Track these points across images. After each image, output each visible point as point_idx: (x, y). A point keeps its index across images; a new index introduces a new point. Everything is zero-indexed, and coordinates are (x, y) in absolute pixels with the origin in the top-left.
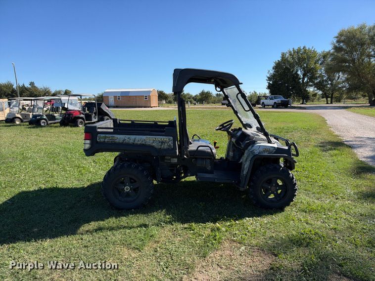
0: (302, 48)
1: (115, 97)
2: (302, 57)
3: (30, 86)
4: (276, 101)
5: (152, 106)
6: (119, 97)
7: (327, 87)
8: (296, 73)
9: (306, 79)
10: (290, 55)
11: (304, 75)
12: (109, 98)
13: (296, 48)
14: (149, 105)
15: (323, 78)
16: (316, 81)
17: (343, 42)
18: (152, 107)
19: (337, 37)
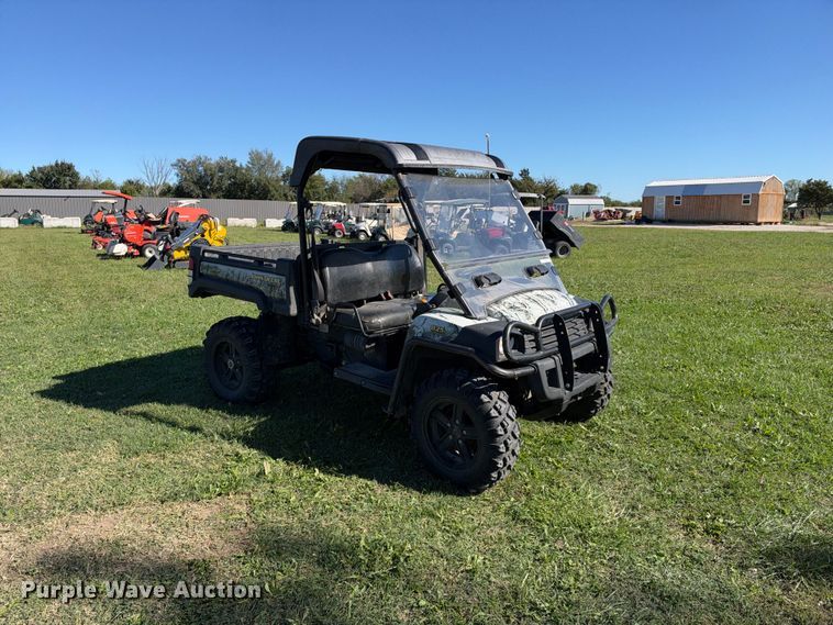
1: (669, 199)
3: (520, 178)
5: (759, 221)
6: (678, 198)
12: (656, 200)
14: (753, 219)
18: (760, 224)
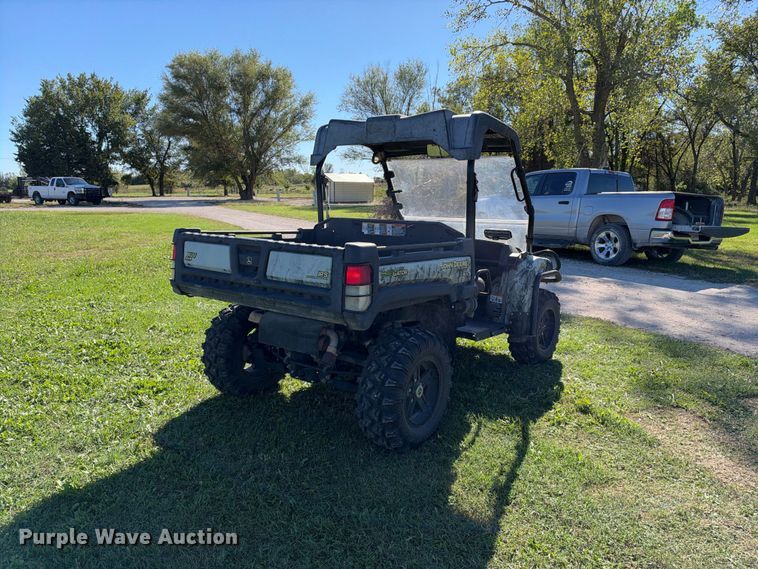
0: (88, 76)
2: (94, 98)
4: (72, 188)
7: (150, 163)
8: (82, 130)
9: (104, 145)
10: (64, 87)
11: (101, 136)
13: (76, 77)
15: (138, 144)
16: (126, 150)
17: (184, 77)
19: (172, 67)
